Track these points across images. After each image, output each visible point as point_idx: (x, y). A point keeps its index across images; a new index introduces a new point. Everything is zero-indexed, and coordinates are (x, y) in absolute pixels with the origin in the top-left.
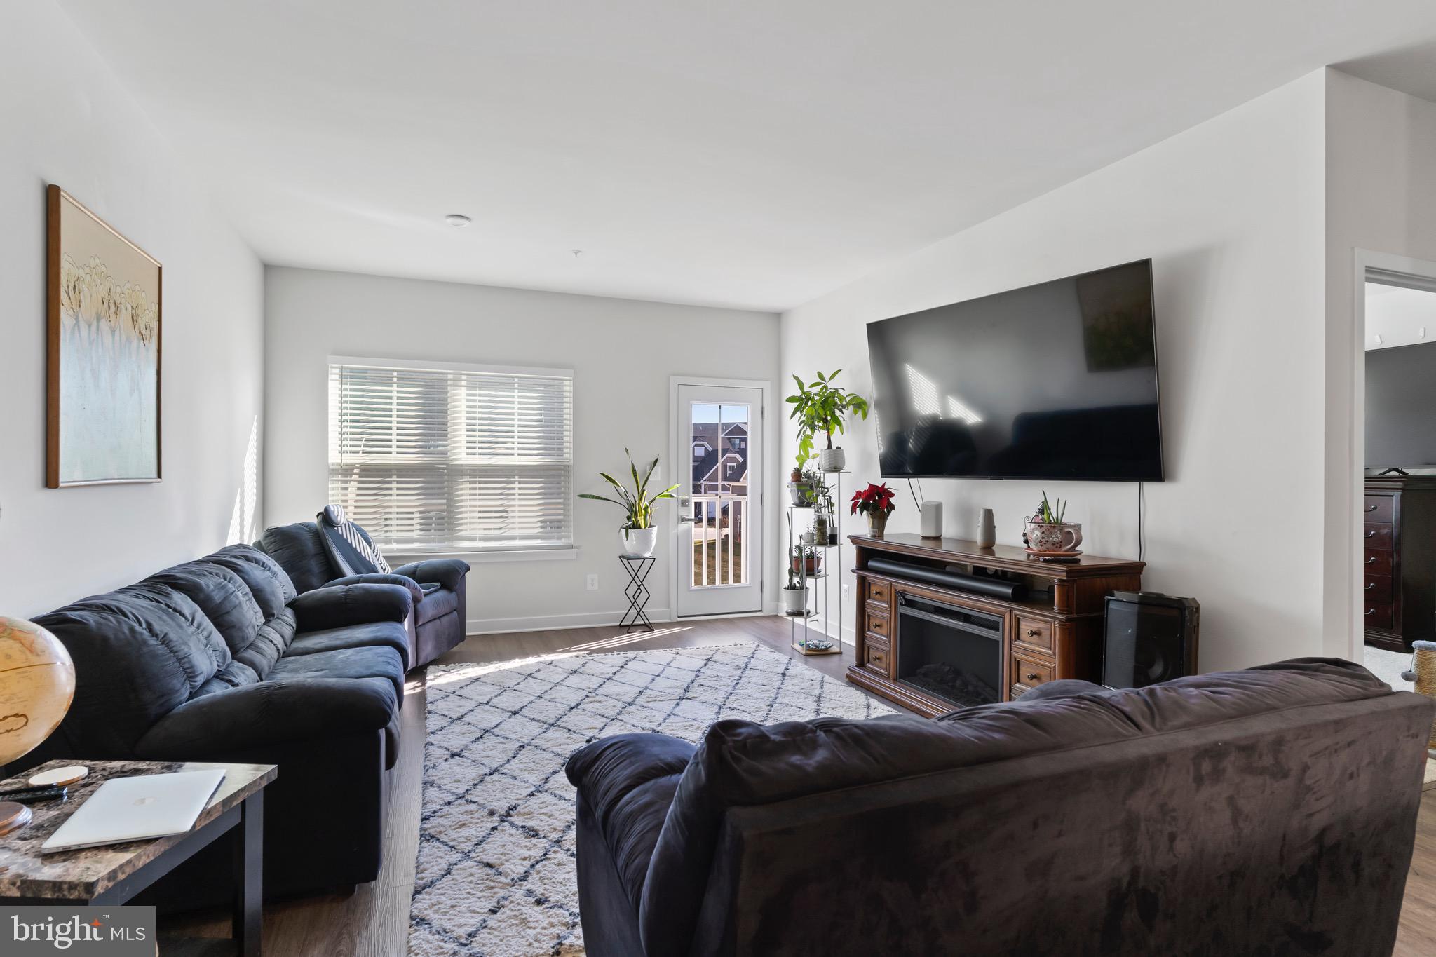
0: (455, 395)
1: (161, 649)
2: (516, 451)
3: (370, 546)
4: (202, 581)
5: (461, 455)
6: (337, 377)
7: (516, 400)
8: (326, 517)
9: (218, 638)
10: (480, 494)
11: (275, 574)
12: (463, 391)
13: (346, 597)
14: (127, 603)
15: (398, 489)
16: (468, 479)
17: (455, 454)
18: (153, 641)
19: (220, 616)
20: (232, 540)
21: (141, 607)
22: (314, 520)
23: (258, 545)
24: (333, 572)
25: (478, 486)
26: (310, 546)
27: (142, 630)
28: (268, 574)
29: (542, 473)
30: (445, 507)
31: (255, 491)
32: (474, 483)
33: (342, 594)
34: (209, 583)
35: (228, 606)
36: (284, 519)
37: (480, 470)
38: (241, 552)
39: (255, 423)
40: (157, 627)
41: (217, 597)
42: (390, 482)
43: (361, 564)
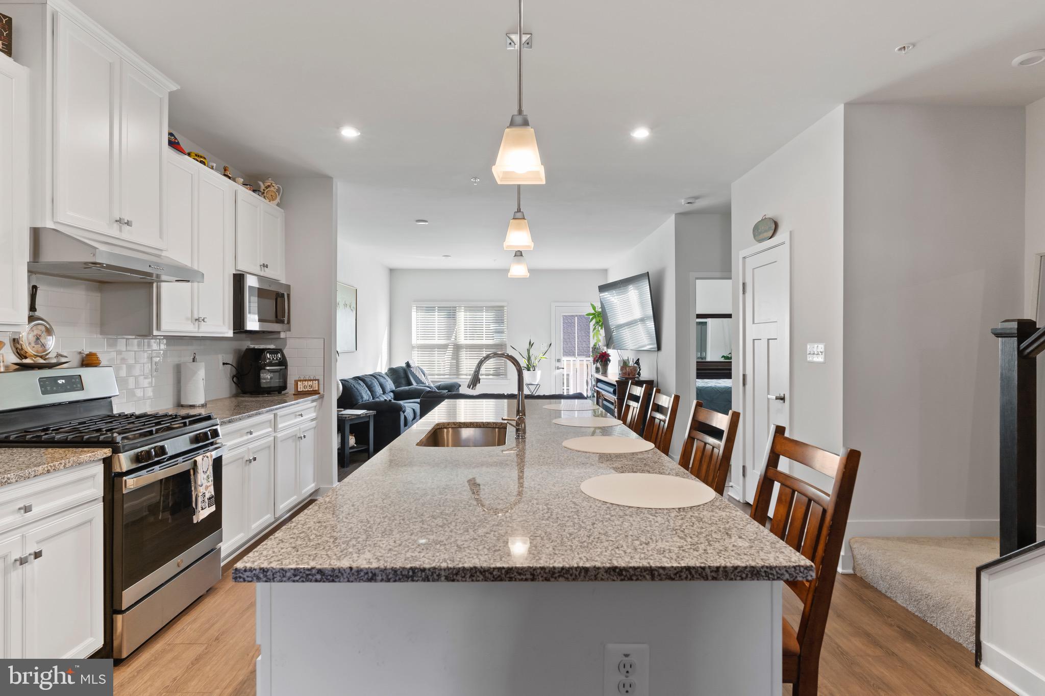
0: (459, 315)
1: (356, 390)
2: (484, 338)
3: (425, 376)
4: (366, 379)
5: (462, 341)
6: (416, 310)
7: (484, 316)
8: (408, 365)
9: (368, 392)
10: (469, 359)
11: (387, 381)
12: (462, 314)
13: (409, 390)
14: (349, 381)
15: (438, 354)
16: (464, 350)
17: (459, 340)
18: (354, 388)
19: (370, 388)
20: (378, 370)
21: (353, 382)
22: (404, 365)
23: (386, 374)
24: (410, 384)
25: (468, 353)
26: (402, 374)
27: (352, 386)
28: (385, 381)
29: (494, 347)
30: (455, 364)
31: (386, 355)
32: (467, 351)
33: (408, 389)
34: (367, 380)
35: (372, 386)
36: (395, 365)
37: (469, 346)
38: (380, 375)
39: (387, 330)
40: (355, 386)
41: (370, 383)
42: (434, 351)
43: (419, 381)
